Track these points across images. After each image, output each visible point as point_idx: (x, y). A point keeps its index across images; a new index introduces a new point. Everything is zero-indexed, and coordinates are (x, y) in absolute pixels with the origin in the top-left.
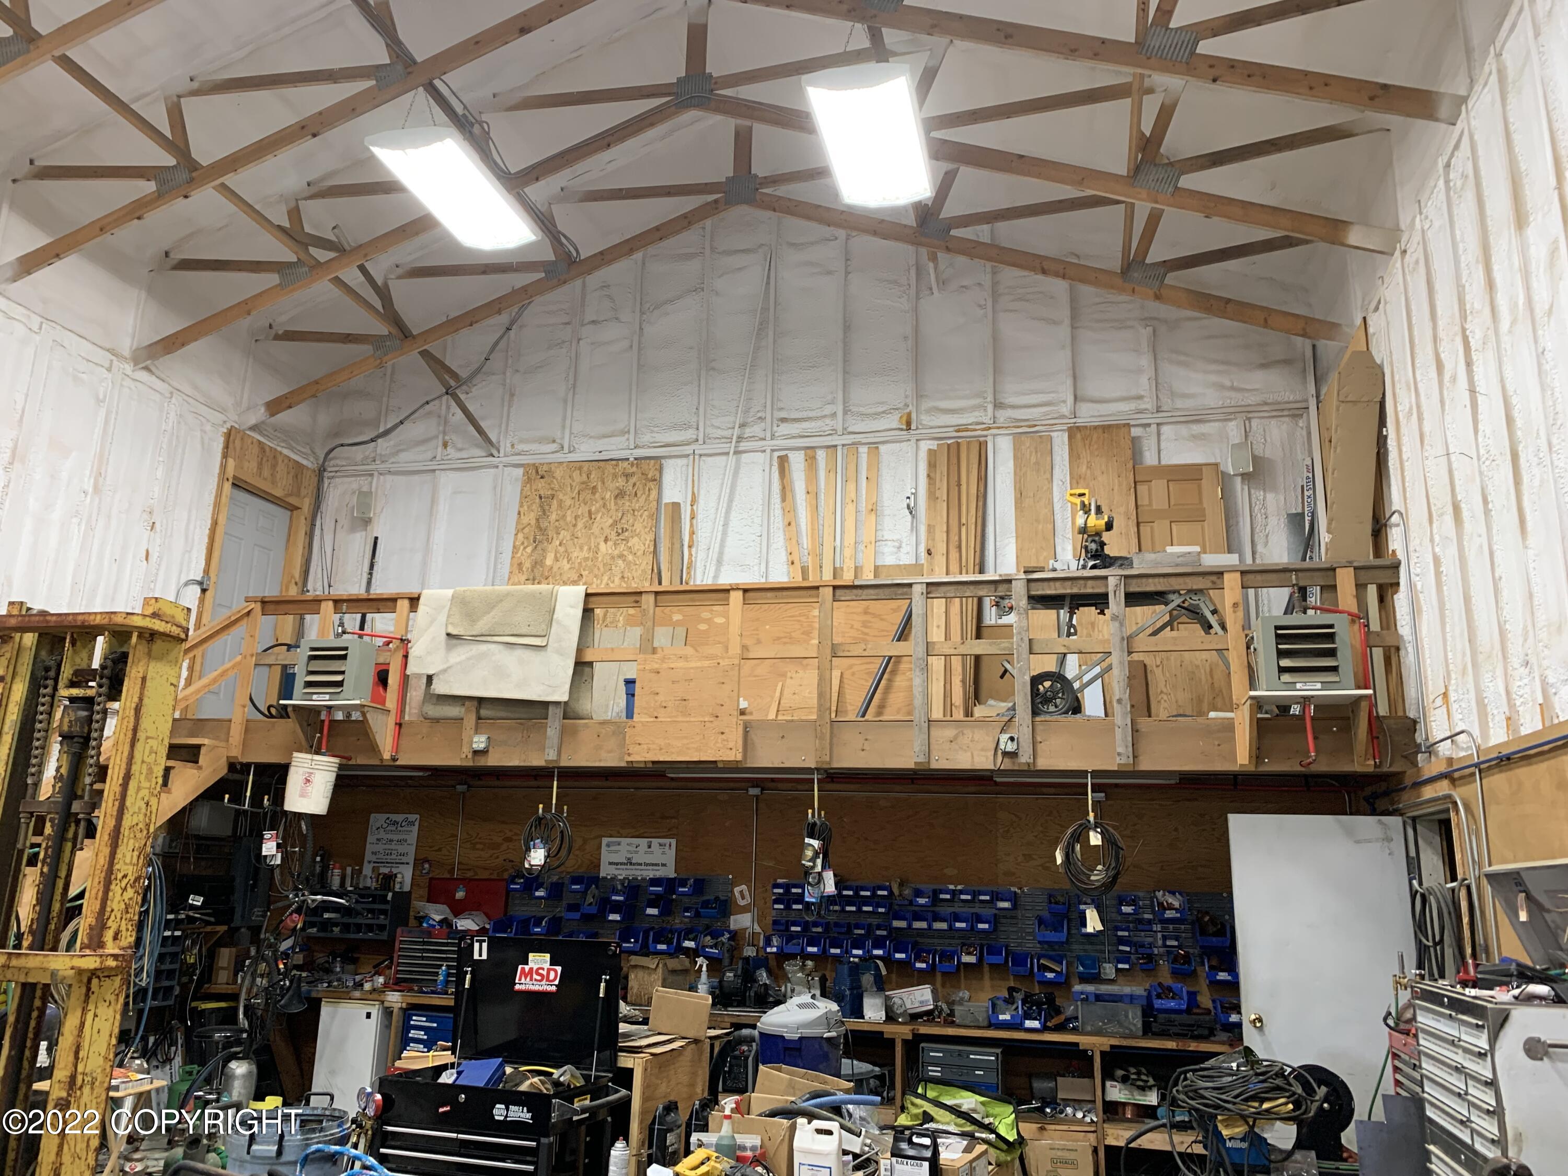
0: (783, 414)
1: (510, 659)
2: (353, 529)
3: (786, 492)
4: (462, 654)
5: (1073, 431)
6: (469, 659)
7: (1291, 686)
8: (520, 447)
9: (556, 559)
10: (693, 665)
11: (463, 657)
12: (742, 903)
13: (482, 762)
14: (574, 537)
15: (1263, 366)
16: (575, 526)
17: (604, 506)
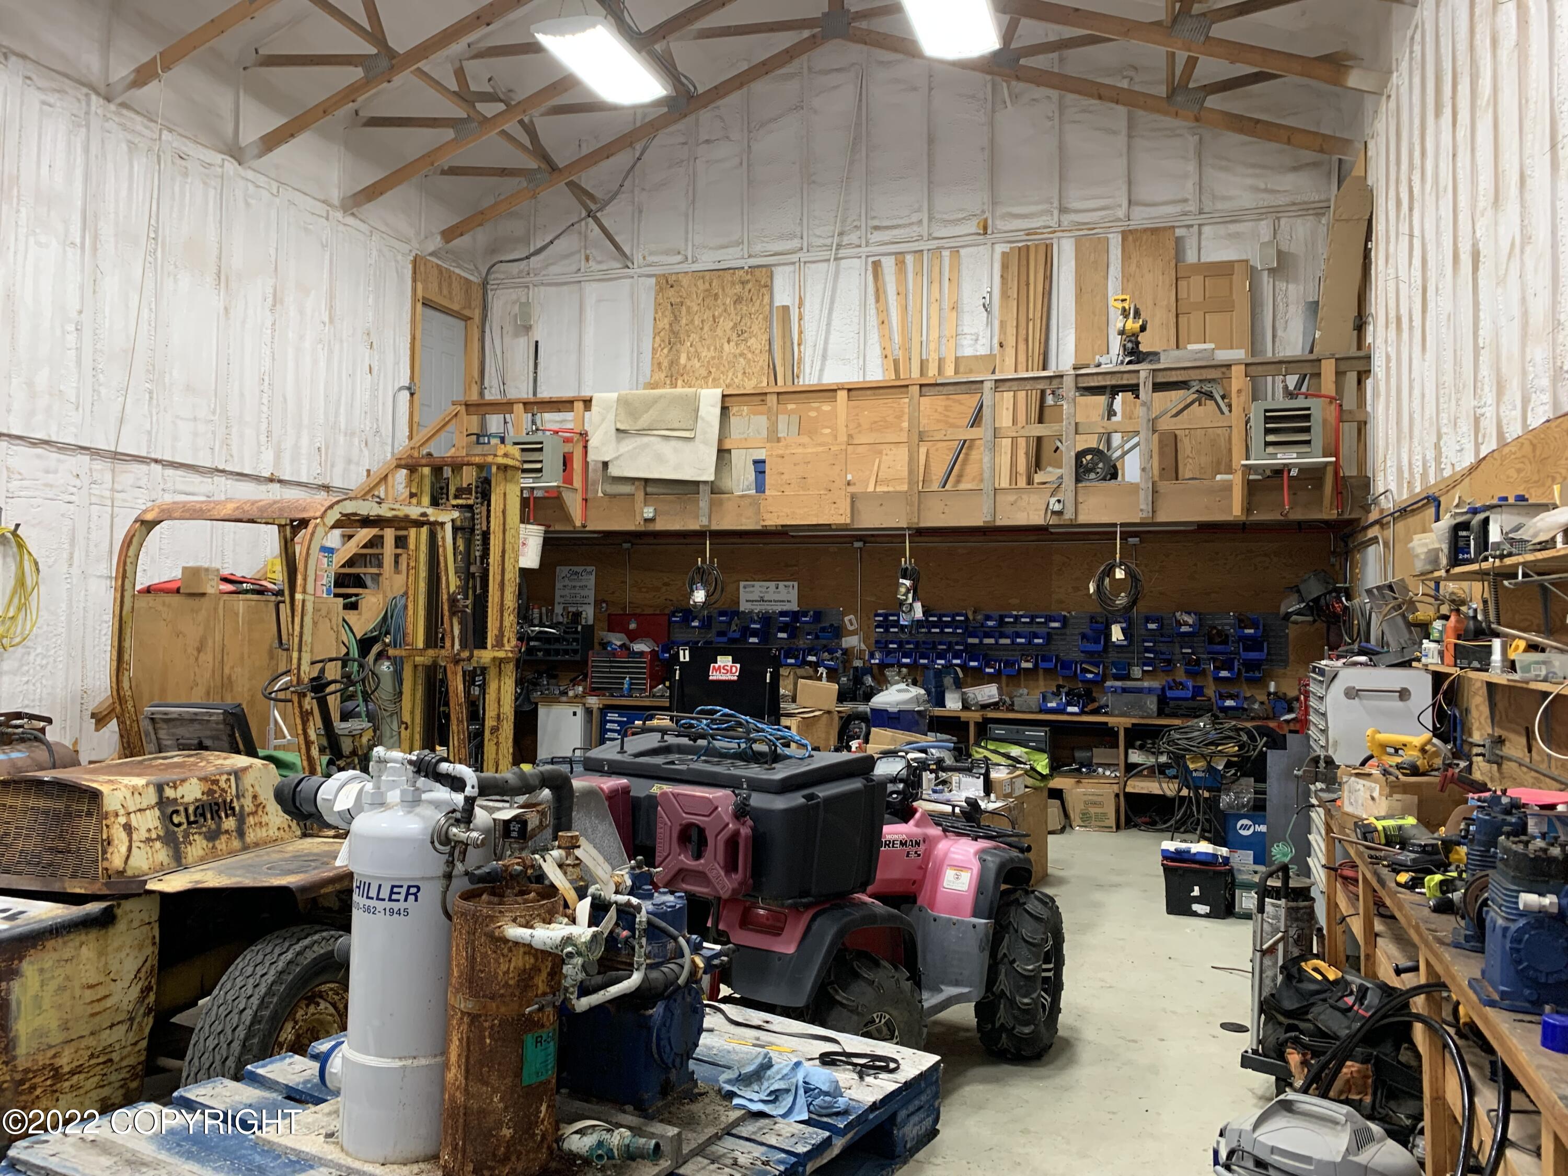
0: (876, 223)
1: (667, 448)
2: (516, 335)
3: (879, 294)
4: (628, 445)
5: (1125, 235)
6: (635, 448)
7: (1273, 456)
8: (651, 259)
9: (689, 359)
10: (810, 450)
11: (630, 447)
12: (851, 628)
13: (651, 527)
14: (702, 339)
15: (1295, 169)
16: (702, 329)
17: (725, 310)
